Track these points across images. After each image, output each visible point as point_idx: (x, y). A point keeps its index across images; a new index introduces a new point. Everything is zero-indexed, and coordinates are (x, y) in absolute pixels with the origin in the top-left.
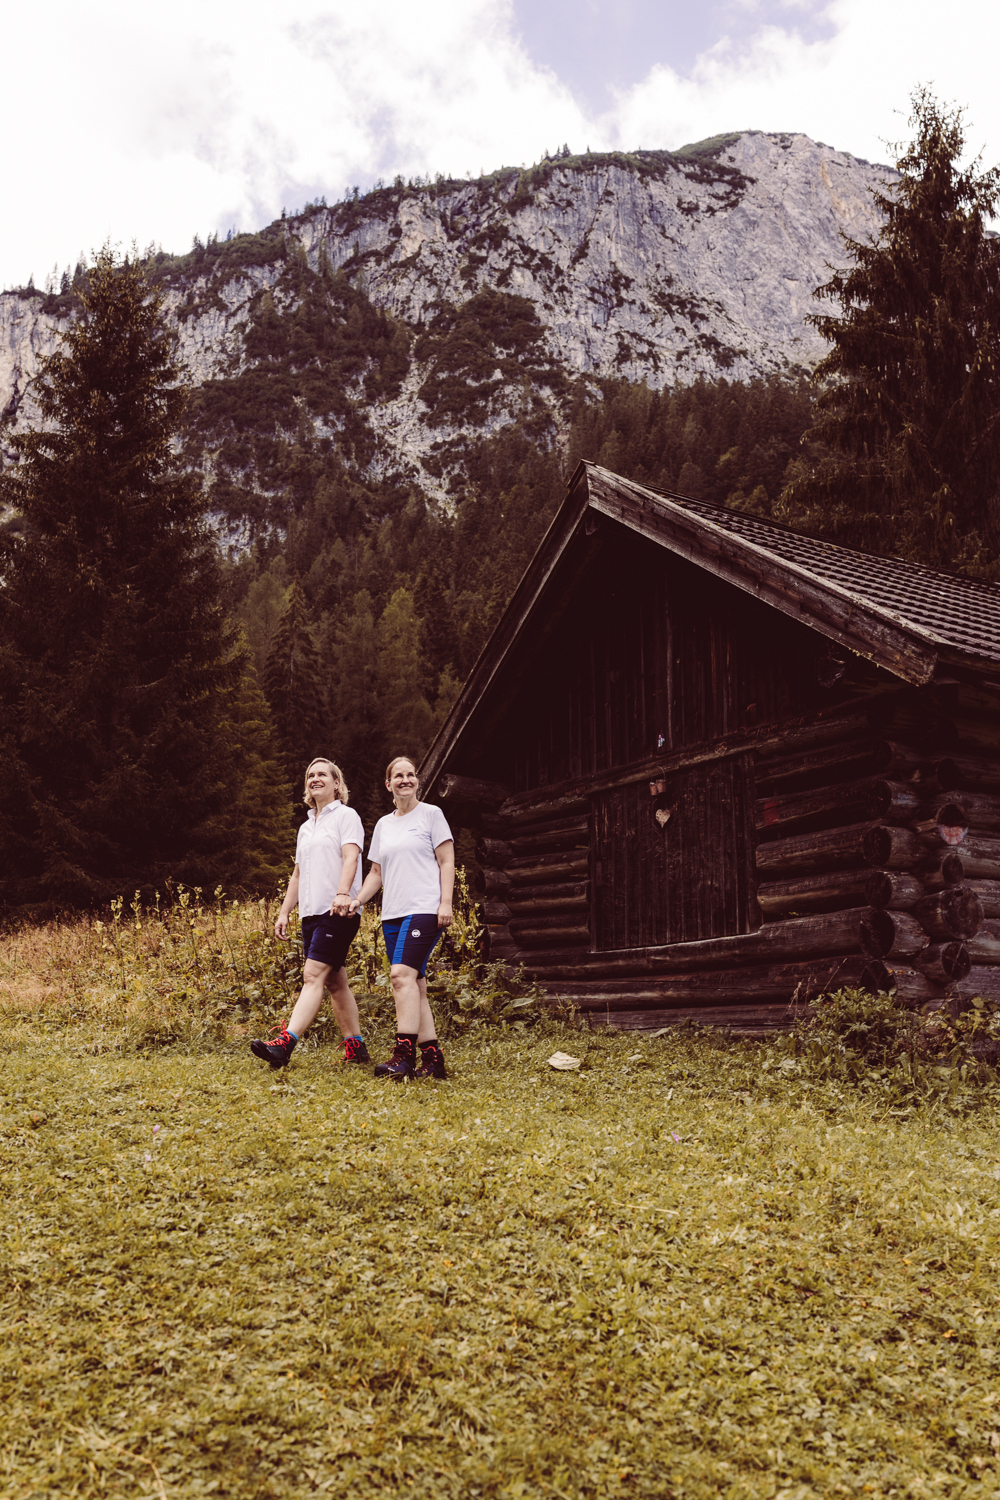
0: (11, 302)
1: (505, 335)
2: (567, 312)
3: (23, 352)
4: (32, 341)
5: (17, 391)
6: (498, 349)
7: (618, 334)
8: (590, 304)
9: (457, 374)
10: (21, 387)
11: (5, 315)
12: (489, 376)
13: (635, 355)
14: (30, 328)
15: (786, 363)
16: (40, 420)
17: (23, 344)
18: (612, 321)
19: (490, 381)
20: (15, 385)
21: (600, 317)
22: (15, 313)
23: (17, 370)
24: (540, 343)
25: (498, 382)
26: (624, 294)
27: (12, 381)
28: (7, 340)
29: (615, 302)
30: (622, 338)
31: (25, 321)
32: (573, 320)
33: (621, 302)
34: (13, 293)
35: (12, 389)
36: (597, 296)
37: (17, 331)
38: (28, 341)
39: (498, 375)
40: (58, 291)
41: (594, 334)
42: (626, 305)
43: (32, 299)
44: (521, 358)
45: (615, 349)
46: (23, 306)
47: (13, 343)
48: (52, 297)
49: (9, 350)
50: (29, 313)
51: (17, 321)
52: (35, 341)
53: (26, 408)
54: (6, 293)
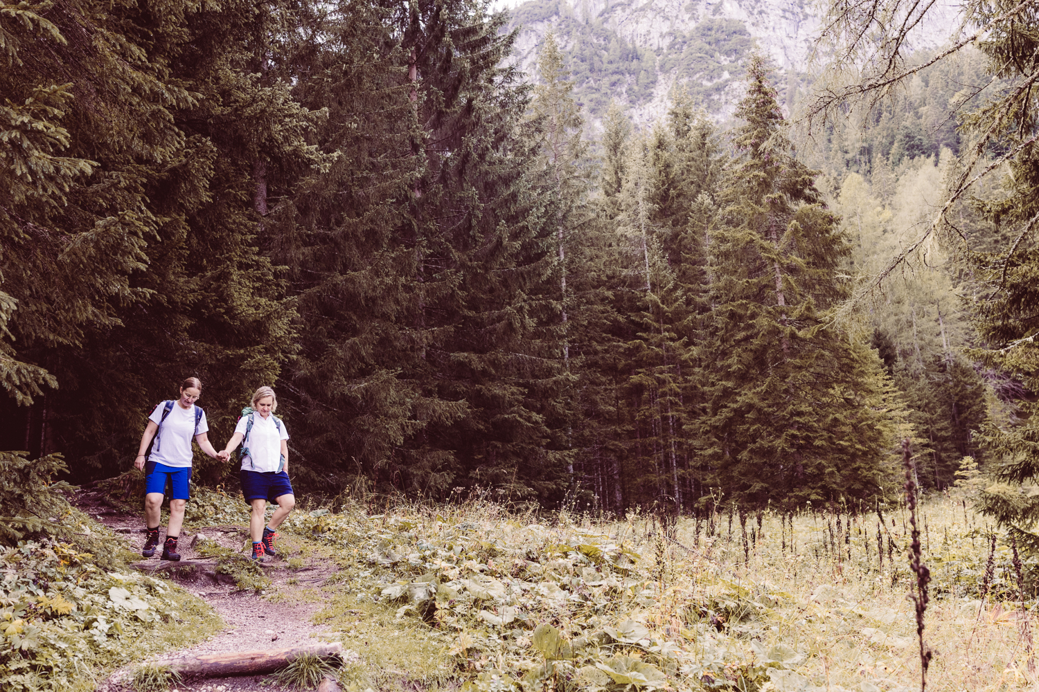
1: (727, 47)
2: (767, 28)
6: (723, 58)
7: (806, 40)
8: (783, 20)
9: (695, 78)
12: (719, 77)
13: (821, 54)
15: (937, 48)
18: (801, 31)
19: (720, 81)
21: (791, 29)
24: (753, 50)
25: (727, 81)
26: (807, 10)
29: (802, 17)
30: (810, 42)
32: (772, 33)
33: (806, 17)
36: (787, 15)
39: (726, 75)
41: (787, 42)
42: (810, 18)
44: (740, 62)
45: (805, 50)
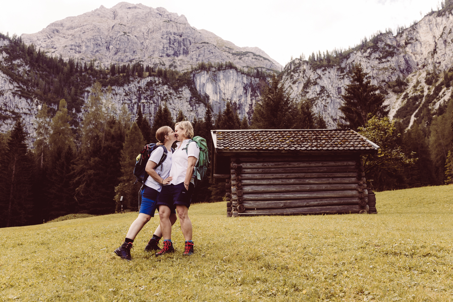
0: (427, 18)
3: (435, 31)
4: (436, 27)
5: (436, 43)
10: (436, 41)
11: (427, 23)
14: (435, 23)
16: (444, 49)
17: (434, 28)
20: (435, 41)
22: (429, 21)
23: (434, 37)
27: (434, 41)
28: (429, 29)
31: (433, 22)
34: (427, 15)
35: (434, 43)
37: (431, 26)
38: (435, 27)
40: (441, 8)
43: (433, 14)
46: (431, 17)
47: (431, 29)
48: (439, 11)
49: (430, 32)
50: (434, 19)
51: (431, 23)
52: (437, 26)
53: (439, 47)
54: (425, 16)
